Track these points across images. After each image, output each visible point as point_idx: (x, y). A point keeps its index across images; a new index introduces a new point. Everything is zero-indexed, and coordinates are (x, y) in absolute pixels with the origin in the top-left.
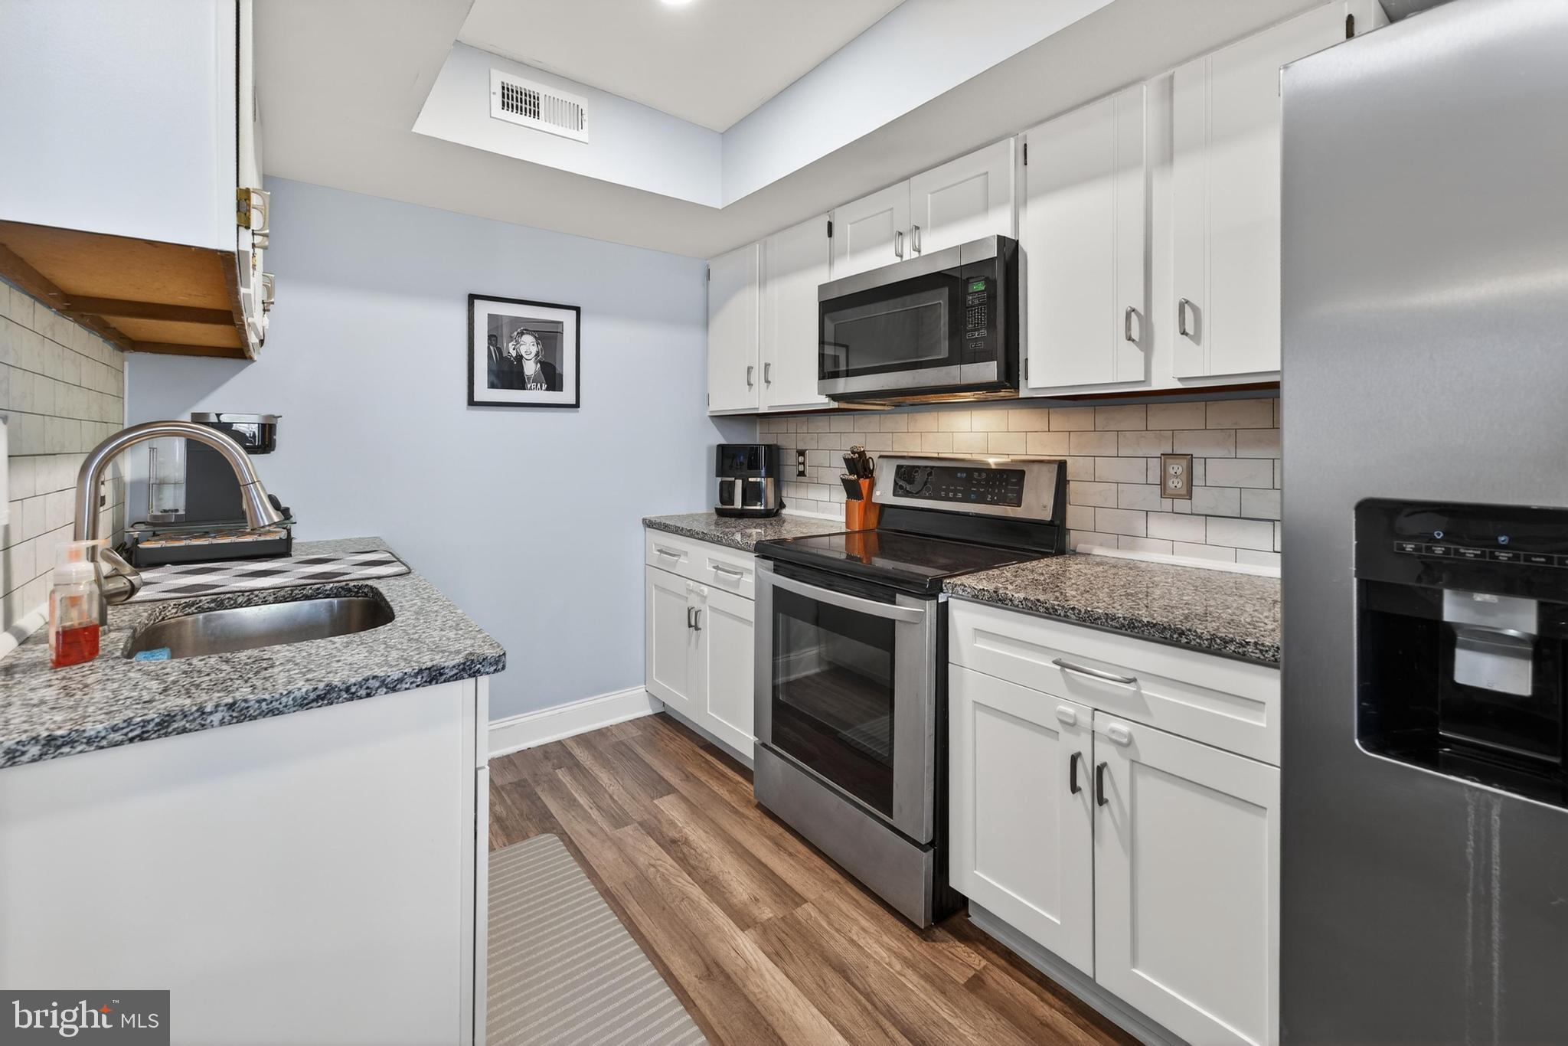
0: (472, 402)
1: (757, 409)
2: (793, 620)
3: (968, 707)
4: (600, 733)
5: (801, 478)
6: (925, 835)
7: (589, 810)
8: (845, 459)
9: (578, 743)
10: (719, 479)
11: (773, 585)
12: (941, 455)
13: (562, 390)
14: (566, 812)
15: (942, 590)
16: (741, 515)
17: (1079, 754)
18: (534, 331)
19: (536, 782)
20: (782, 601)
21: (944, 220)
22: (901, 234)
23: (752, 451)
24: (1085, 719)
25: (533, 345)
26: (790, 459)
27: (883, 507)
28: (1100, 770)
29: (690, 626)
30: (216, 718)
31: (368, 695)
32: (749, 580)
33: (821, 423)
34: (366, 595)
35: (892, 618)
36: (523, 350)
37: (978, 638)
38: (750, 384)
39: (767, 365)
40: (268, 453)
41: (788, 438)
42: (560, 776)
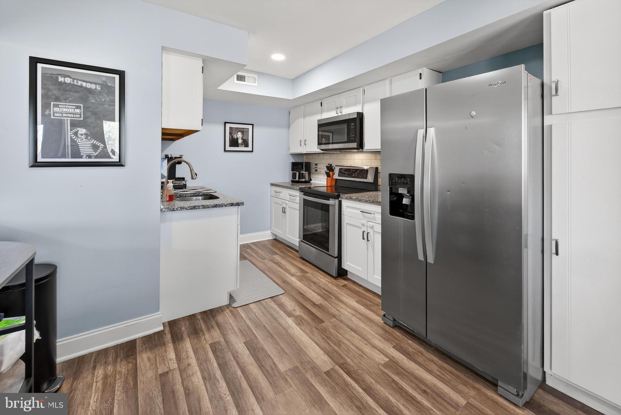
0: (225, 151)
1: (303, 152)
2: (308, 207)
3: (346, 224)
5: (316, 172)
6: (336, 254)
7: (256, 257)
8: (326, 166)
9: (252, 244)
10: (292, 172)
11: (304, 199)
12: (352, 166)
13: (248, 147)
15: (340, 197)
16: (298, 182)
17: (365, 231)
18: (241, 131)
20: (306, 203)
21: (348, 106)
22: (337, 108)
23: (301, 164)
24: (366, 224)
25: (241, 135)
26: (313, 166)
27: (337, 180)
28: (368, 233)
29: (283, 212)
30: (201, 207)
31: (222, 207)
32: (298, 198)
33: (322, 156)
34: (209, 196)
35: (329, 204)
36: (238, 136)
37: (348, 208)
38: (301, 145)
39: (305, 140)
40: (180, 164)
41: (313, 161)
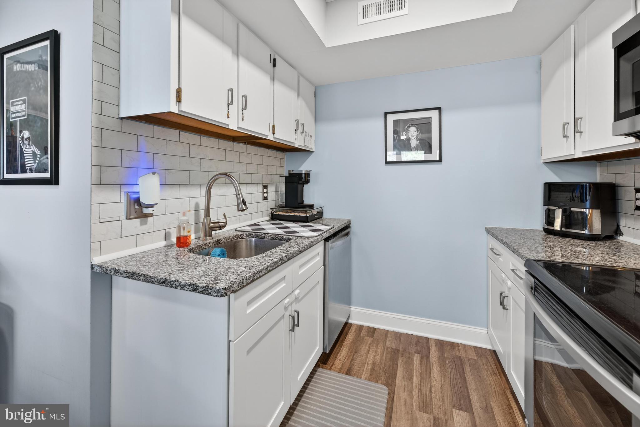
0: (386, 163)
1: (574, 155)
4: (453, 345)
7: (414, 388)
9: (436, 345)
10: (546, 207)
13: (431, 153)
14: (403, 380)
16: (561, 235)
18: (416, 124)
19: (402, 354)
25: (415, 132)
26: (627, 195)
29: (501, 304)
36: (410, 135)
38: (566, 137)
39: (580, 119)
42: (415, 358)
